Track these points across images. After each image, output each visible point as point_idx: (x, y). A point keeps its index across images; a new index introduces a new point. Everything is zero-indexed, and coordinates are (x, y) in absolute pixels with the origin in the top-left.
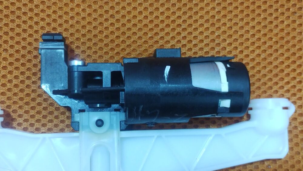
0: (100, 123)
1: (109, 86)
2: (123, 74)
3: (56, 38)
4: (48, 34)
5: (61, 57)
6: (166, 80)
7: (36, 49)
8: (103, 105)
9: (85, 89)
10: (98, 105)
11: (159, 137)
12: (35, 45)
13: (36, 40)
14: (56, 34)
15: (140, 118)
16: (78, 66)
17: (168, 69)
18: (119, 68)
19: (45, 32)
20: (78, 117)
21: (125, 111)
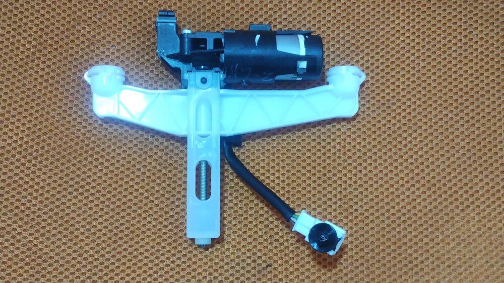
0: (204, 80)
1: (213, 48)
2: (223, 40)
3: (169, 14)
4: (165, 10)
5: (173, 29)
6: (256, 44)
7: (155, 23)
8: (206, 67)
9: (193, 52)
10: (202, 67)
11: (251, 96)
12: (154, 19)
13: (155, 16)
14: (171, 11)
15: (235, 75)
16: (188, 34)
17: (258, 37)
18: (219, 36)
19: (162, 9)
20: (186, 76)
21: (224, 73)
